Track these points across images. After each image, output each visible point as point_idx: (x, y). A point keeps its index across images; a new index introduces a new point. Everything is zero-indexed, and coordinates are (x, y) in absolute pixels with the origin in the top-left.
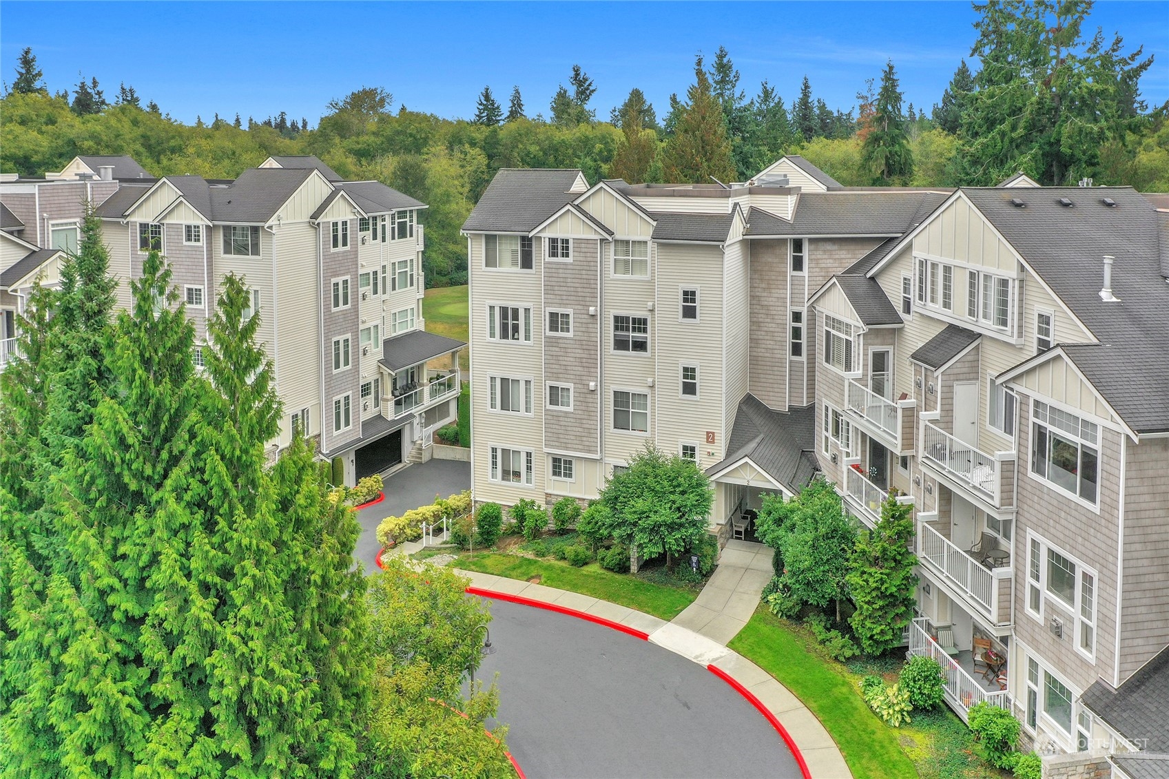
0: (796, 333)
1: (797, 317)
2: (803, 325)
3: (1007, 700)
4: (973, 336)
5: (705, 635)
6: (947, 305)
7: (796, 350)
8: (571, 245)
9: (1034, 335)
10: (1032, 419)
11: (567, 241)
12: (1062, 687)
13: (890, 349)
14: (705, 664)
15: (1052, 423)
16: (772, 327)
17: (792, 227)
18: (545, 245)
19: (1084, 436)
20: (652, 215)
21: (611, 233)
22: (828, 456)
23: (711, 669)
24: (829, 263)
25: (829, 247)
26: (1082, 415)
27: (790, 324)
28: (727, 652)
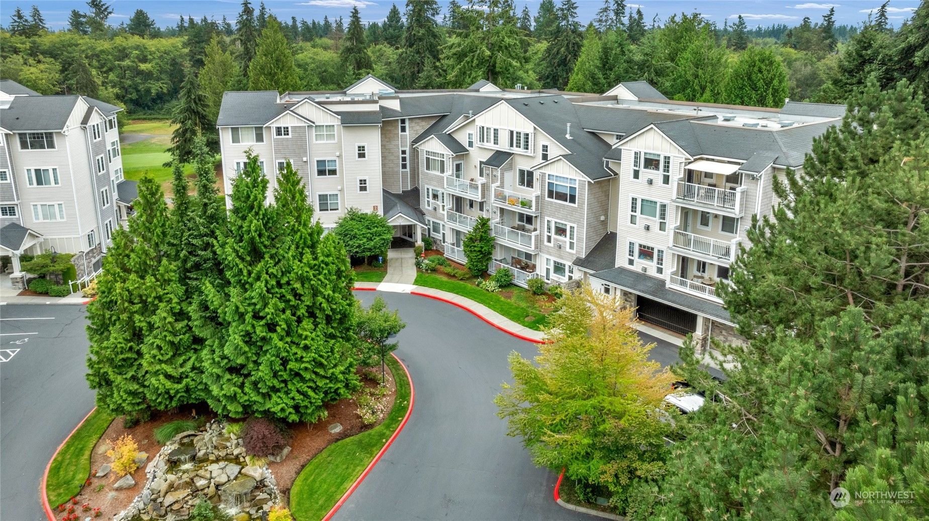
0: (404, 159)
1: (404, 152)
2: (407, 155)
3: (537, 275)
4: (510, 154)
5: (401, 283)
6: (496, 143)
7: (404, 166)
8: (290, 129)
9: (540, 152)
10: (547, 181)
11: (287, 128)
12: (561, 264)
13: (462, 162)
14: (409, 292)
15: (556, 180)
16: (392, 158)
17: (401, 114)
18: (274, 131)
19: (570, 183)
20: (337, 113)
21: (314, 123)
22: (430, 208)
23: (412, 293)
24: (418, 128)
25: (417, 121)
26: (570, 177)
27: (401, 156)
28: (415, 286)
